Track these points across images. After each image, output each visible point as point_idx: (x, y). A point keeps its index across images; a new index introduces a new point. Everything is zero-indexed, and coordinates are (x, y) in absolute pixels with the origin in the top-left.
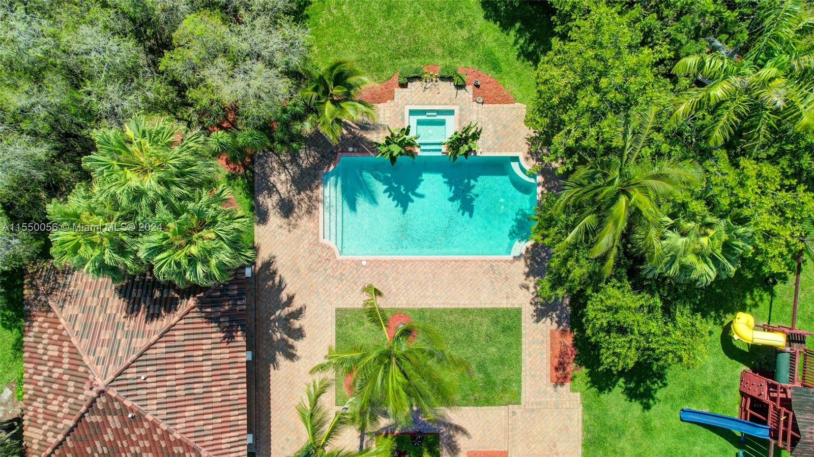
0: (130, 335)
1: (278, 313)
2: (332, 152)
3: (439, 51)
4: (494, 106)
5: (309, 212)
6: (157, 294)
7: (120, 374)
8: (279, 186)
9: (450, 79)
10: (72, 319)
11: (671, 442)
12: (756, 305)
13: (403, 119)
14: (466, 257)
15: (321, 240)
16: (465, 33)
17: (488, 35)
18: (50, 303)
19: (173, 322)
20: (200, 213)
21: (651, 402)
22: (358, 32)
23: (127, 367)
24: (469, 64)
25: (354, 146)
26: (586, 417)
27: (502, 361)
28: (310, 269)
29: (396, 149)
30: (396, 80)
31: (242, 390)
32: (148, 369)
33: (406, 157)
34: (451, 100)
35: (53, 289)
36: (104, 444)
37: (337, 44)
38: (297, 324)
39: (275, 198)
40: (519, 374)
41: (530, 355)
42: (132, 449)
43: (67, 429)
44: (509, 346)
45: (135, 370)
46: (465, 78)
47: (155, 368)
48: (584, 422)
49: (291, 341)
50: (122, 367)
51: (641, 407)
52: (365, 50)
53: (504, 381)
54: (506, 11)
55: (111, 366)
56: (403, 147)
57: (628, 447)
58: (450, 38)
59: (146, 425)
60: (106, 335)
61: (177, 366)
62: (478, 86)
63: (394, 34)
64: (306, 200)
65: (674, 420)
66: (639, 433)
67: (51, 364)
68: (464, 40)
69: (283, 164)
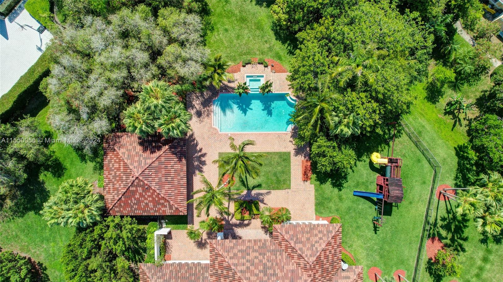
0: (145, 159)
1: (196, 155)
2: (217, 92)
3: (258, 53)
4: (279, 74)
5: (208, 116)
6: (154, 144)
7: (143, 172)
8: (196, 105)
9: (262, 63)
10: (123, 153)
11: (350, 204)
12: (383, 150)
13: (244, 79)
14: (269, 132)
15: (213, 126)
16: (267, 45)
17: (277, 46)
18: (115, 148)
19: (161, 154)
20: (176, 112)
21: (342, 188)
22: (226, 45)
23: (145, 170)
24: (269, 57)
25: (225, 90)
26: (316, 194)
27: (283, 172)
28: (209, 138)
29: (241, 91)
30: (241, 64)
31: (185, 180)
32: (152, 170)
33: (245, 94)
34: (262, 72)
35: (115, 143)
36: (135, 199)
37: (218, 50)
38: (203, 159)
39: (195, 110)
40: (290, 177)
41: (294, 170)
42: (145, 201)
43: (123, 193)
44: (285, 166)
45: (148, 171)
46: (268, 63)
47: (154, 170)
48: (315, 196)
49: (201, 166)
50: (144, 169)
51: (338, 190)
52: (229, 52)
53: (284, 180)
54: (284, 37)
55: (139, 169)
56: (244, 90)
57: (333, 206)
58: (262, 47)
59: (151, 191)
60: (136, 159)
61: (162, 170)
62: (273, 66)
63: (240, 46)
64: (207, 111)
65: (351, 195)
66: (337, 200)
67: (116, 170)
68: (267, 48)
69: (197, 97)
